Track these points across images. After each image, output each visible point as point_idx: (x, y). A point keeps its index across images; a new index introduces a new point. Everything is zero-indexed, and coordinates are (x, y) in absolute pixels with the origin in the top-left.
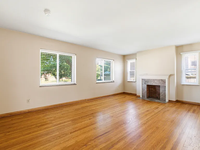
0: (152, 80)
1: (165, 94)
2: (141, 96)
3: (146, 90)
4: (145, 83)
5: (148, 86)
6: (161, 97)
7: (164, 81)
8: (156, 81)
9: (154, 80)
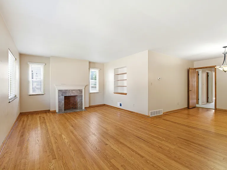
0: (70, 91)
1: (82, 102)
2: (57, 111)
3: (63, 102)
4: (62, 95)
5: (66, 98)
6: (79, 106)
7: (81, 91)
8: (74, 92)
9: (72, 90)
